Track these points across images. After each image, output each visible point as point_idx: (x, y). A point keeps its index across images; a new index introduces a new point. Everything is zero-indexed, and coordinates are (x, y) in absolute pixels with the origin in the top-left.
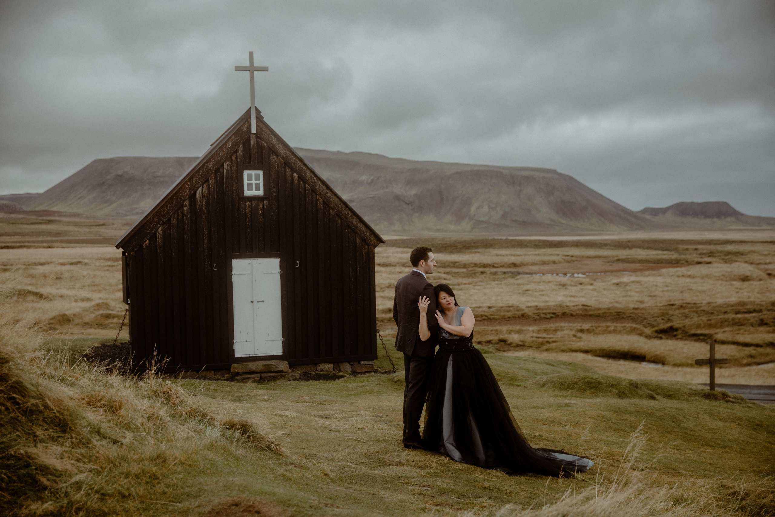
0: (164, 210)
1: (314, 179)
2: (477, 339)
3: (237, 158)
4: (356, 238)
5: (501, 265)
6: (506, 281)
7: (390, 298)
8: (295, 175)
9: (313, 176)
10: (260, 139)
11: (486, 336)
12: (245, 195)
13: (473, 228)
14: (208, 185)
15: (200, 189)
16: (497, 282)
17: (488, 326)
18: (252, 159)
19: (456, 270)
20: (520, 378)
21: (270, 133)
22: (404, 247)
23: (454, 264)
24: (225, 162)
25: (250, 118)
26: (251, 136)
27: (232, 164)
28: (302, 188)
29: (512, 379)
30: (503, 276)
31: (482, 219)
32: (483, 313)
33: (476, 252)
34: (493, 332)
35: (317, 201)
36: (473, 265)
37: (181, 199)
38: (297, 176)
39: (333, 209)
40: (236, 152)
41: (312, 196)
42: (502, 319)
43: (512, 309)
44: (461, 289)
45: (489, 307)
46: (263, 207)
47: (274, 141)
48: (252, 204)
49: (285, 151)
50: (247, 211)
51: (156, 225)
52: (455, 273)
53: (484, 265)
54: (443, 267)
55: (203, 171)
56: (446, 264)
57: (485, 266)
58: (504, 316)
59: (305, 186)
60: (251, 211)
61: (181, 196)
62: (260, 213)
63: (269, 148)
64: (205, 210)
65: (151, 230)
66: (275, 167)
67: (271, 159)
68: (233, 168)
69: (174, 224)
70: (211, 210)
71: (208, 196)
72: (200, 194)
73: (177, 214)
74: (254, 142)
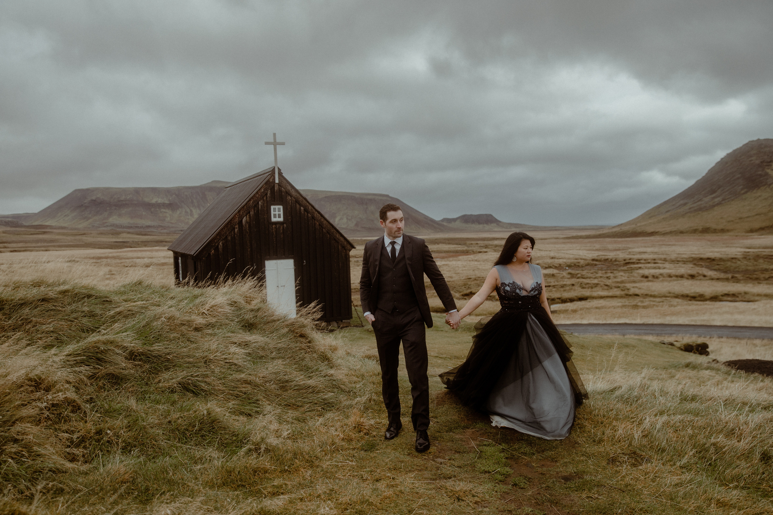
0: (224, 232)
1: (313, 211)
3: (267, 198)
4: (339, 247)
8: (302, 208)
9: (313, 209)
10: (281, 187)
12: (272, 221)
14: (250, 215)
15: (245, 217)
18: (276, 199)
21: (287, 183)
24: (260, 201)
25: (275, 173)
26: (275, 185)
27: (264, 202)
28: (306, 216)
35: (315, 224)
37: (233, 224)
39: (325, 229)
40: (266, 194)
41: (313, 221)
46: (283, 228)
47: (289, 188)
48: (276, 226)
49: (295, 194)
50: (273, 230)
51: (219, 241)
59: (308, 215)
60: (276, 230)
61: (233, 222)
62: (281, 232)
63: (286, 192)
64: (248, 231)
65: (215, 244)
66: (290, 204)
67: (287, 198)
68: (265, 204)
69: (229, 239)
70: (252, 230)
71: (250, 222)
72: (245, 221)
73: (231, 234)
74: (277, 189)
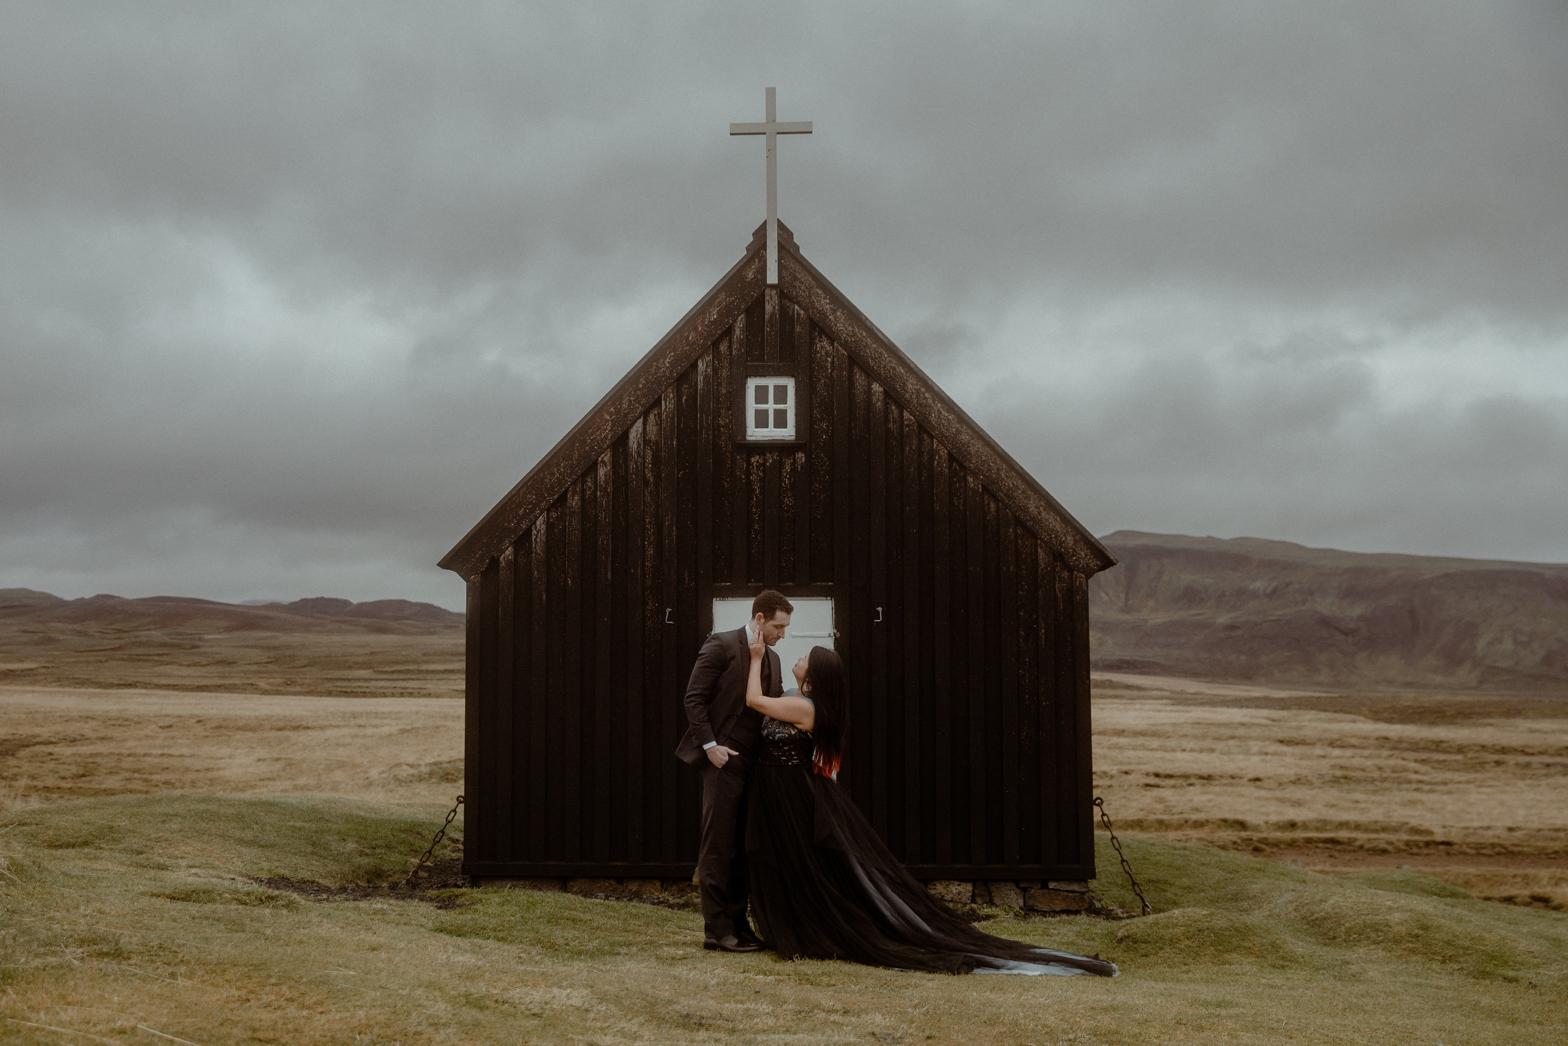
0: (552, 474)
1: (925, 398)
2: (1482, 892)
3: (730, 347)
4: (1037, 552)
5: (1540, 749)
6: (1551, 781)
7: (1295, 802)
8: (876, 387)
9: (923, 390)
10: (790, 300)
11: (1502, 888)
12: (748, 438)
13: (1481, 682)
14: (660, 414)
15: (639, 423)
16: (1528, 782)
17: (1507, 866)
18: (767, 350)
19: (1442, 757)
20: (1519, 959)
21: (813, 283)
22: (1335, 712)
23: (1437, 746)
24: (701, 356)
25: (764, 246)
26: (767, 291)
27: (720, 361)
28: (894, 422)
29: (1493, 958)
30: (1544, 771)
31: (1501, 664)
32: (1496, 841)
33: (1486, 725)
34: (1518, 879)
35: (932, 453)
36: (1478, 748)
37: (592, 449)
38: (881, 389)
39: (975, 475)
40: (729, 331)
41: (921, 441)
42: (1539, 854)
43: (1562, 834)
44: (1450, 793)
45: (1510, 829)
46: (794, 469)
47: (824, 304)
48: (766, 461)
49: (850, 328)
50: (753, 477)
51: (533, 511)
52: (1438, 761)
53: (1503, 748)
54: (1413, 751)
55: (646, 379)
56: (1422, 745)
57: (1504, 750)
58: (1544, 848)
59: (902, 415)
60: (764, 477)
61: (592, 440)
62: (785, 484)
63: (811, 320)
64: (649, 475)
65: (519, 522)
66: (827, 369)
67: (817, 347)
68: (721, 372)
69: (573, 507)
70: (663, 475)
71: (659, 442)
72: (639, 436)
73: (583, 485)
74: (774, 307)
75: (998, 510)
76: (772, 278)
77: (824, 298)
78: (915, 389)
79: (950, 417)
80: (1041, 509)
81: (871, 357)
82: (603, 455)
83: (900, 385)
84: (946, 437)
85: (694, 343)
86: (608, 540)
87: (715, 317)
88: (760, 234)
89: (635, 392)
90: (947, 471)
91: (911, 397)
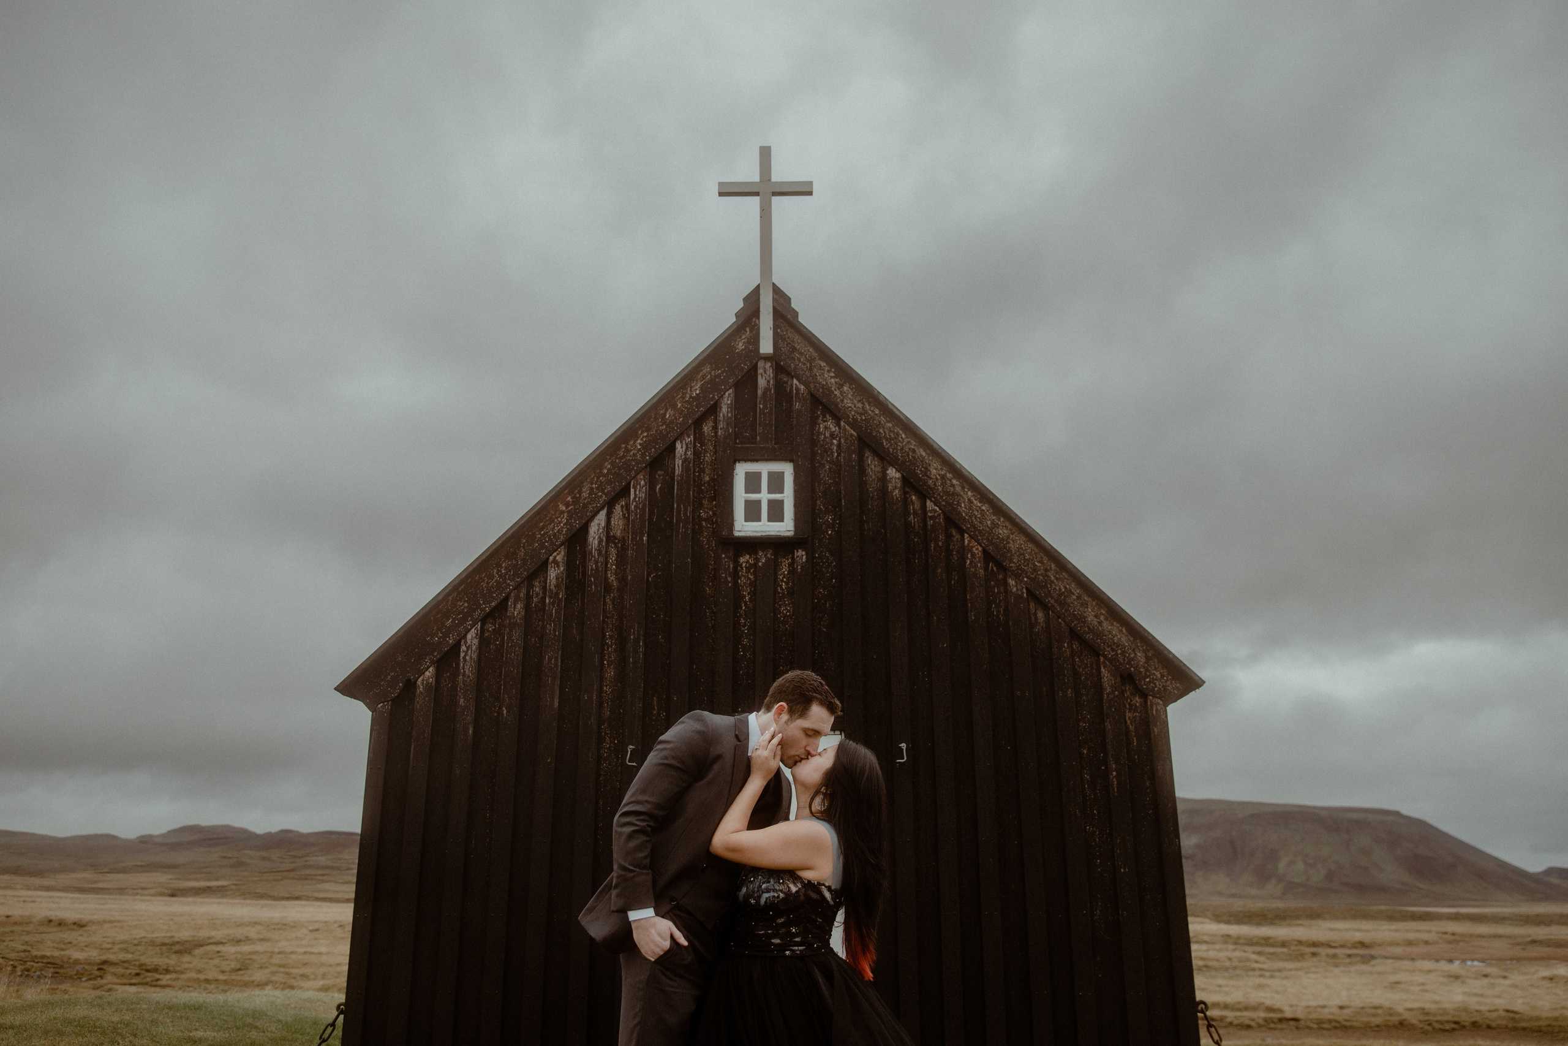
0: (491, 577)
1: (953, 486)
3: (715, 428)
4: (1099, 672)
8: (892, 473)
9: (949, 475)
10: (788, 374)
12: (736, 534)
14: (628, 506)
15: (602, 516)
18: (760, 430)
21: (815, 354)
24: (680, 437)
25: (756, 313)
26: (761, 364)
27: (702, 443)
28: (915, 514)
35: (963, 551)
37: (542, 546)
38: (898, 475)
39: (1018, 577)
40: (714, 409)
41: (949, 537)
46: (792, 571)
47: (828, 378)
48: (757, 560)
49: (860, 405)
50: (742, 581)
51: (462, 622)
55: (612, 464)
59: (924, 506)
60: (755, 581)
61: (543, 535)
62: (782, 589)
63: (812, 395)
64: (612, 578)
65: (445, 636)
66: (832, 453)
67: (819, 428)
68: (704, 456)
69: (514, 618)
70: (629, 577)
71: (626, 538)
72: (601, 531)
73: (528, 592)
74: (769, 382)
75: (1048, 619)
76: (766, 346)
77: (828, 371)
78: (939, 475)
79: (983, 508)
80: (1102, 618)
81: (885, 437)
82: (555, 554)
83: (921, 470)
84: (980, 532)
85: (672, 422)
86: (556, 658)
87: (698, 392)
88: (753, 300)
89: (598, 478)
90: (982, 572)
91: (935, 485)
